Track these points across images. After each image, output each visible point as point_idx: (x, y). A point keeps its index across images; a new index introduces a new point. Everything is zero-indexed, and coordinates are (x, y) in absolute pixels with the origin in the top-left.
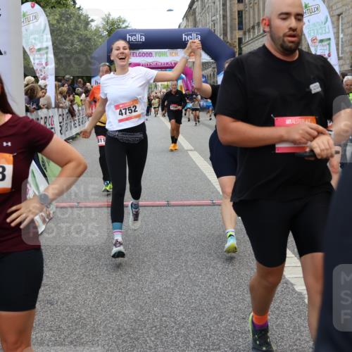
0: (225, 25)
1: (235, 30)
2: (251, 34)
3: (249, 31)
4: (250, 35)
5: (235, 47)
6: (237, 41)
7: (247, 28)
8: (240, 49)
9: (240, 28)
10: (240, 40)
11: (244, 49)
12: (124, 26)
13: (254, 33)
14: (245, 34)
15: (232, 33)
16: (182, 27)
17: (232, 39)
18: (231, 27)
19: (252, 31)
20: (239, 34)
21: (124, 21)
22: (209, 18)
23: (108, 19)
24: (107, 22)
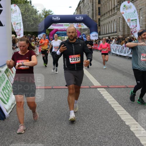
0: (93, 13)
1: (97, 15)
3: (103, 16)
4: (103, 18)
5: (97, 22)
7: (102, 14)
8: (99, 23)
9: (99, 14)
10: (99, 19)
12: (51, 13)
13: (105, 16)
14: (101, 17)
15: (96, 16)
16: (75, 14)
17: (96, 19)
18: (95, 14)
20: (98, 17)
21: (51, 12)
22: (86, 10)
23: (45, 10)
24: (44, 12)
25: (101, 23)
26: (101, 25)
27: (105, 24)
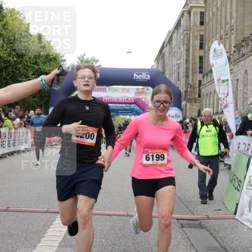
0: (187, 69)
1: (196, 73)
2: (209, 76)
3: (207, 75)
4: (207, 78)
5: (196, 88)
6: (198, 83)
7: (206, 71)
8: (200, 90)
9: (201, 72)
10: (200, 82)
11: (202, 90)
12: (97, 65)
13: (211, 76)
14: (204, 77)
15: (193, 76)
17: (193, 81)
18: (193, 70)
19: (209, 74)
20: (199, 77)
21: (97, 61)
22: (175, 62)
23: (83, 57)
24: (82, 61)
25: (204, 91)
26: (202, 96)
27: (211, 93)
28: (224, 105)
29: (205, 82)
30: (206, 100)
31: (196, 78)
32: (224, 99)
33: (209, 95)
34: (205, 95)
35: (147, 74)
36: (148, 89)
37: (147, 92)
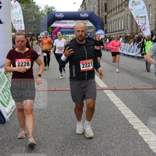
0: (99, 10)
1: (104, 12)
2: (111, 13)
3: (110, 12)
5: (104, 19)
6: (104, 17)
8: (106, 20)
9: (106, 11)
10: (106, 16)
11: (107, 20)
12: (54, 10)
13: (112, 13)
14: (108, 14)
15: (102, 13)
17: (102, 16)
20: (105, 14)
21: (54, 8)
22: (92, 7)
23: (47, 6)
25: (108, 20)
26: (107, 23)
27: (112, 21)
28: (143, 29)
29: (109, 16)
30: (109, 25)
31: (104, 15)
32: (142, 26)
33: (111, 22)
34: (109, 22)
35: (87, 14)
36: (87, 22)
37: (87, 23)
